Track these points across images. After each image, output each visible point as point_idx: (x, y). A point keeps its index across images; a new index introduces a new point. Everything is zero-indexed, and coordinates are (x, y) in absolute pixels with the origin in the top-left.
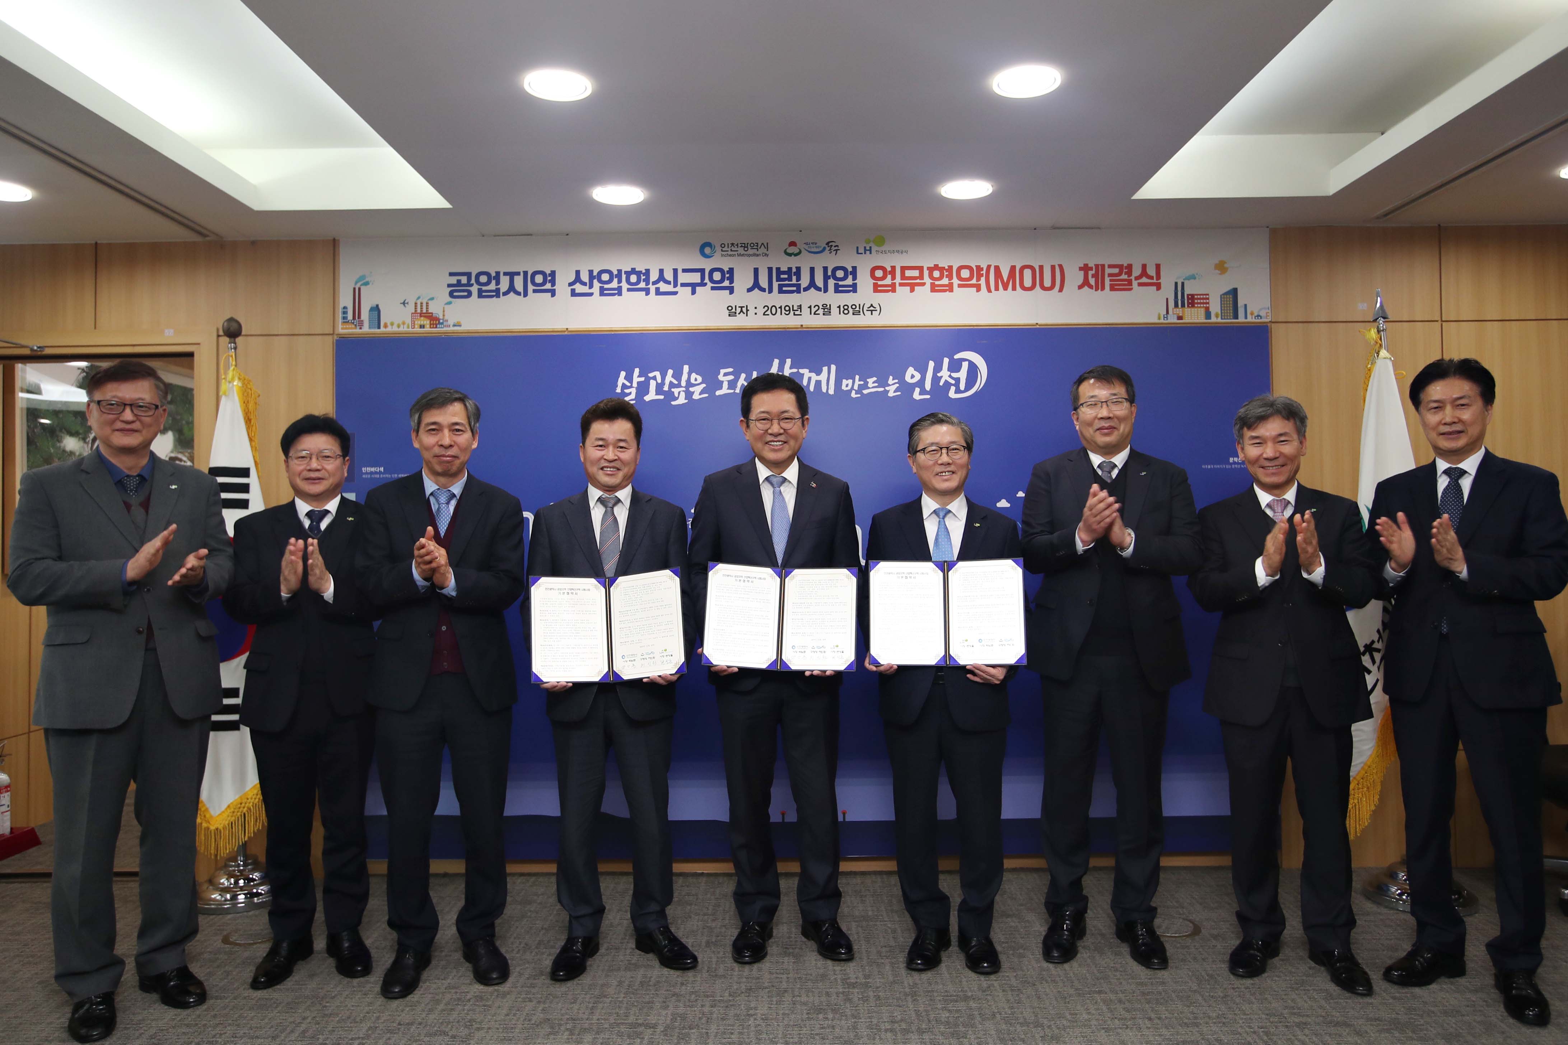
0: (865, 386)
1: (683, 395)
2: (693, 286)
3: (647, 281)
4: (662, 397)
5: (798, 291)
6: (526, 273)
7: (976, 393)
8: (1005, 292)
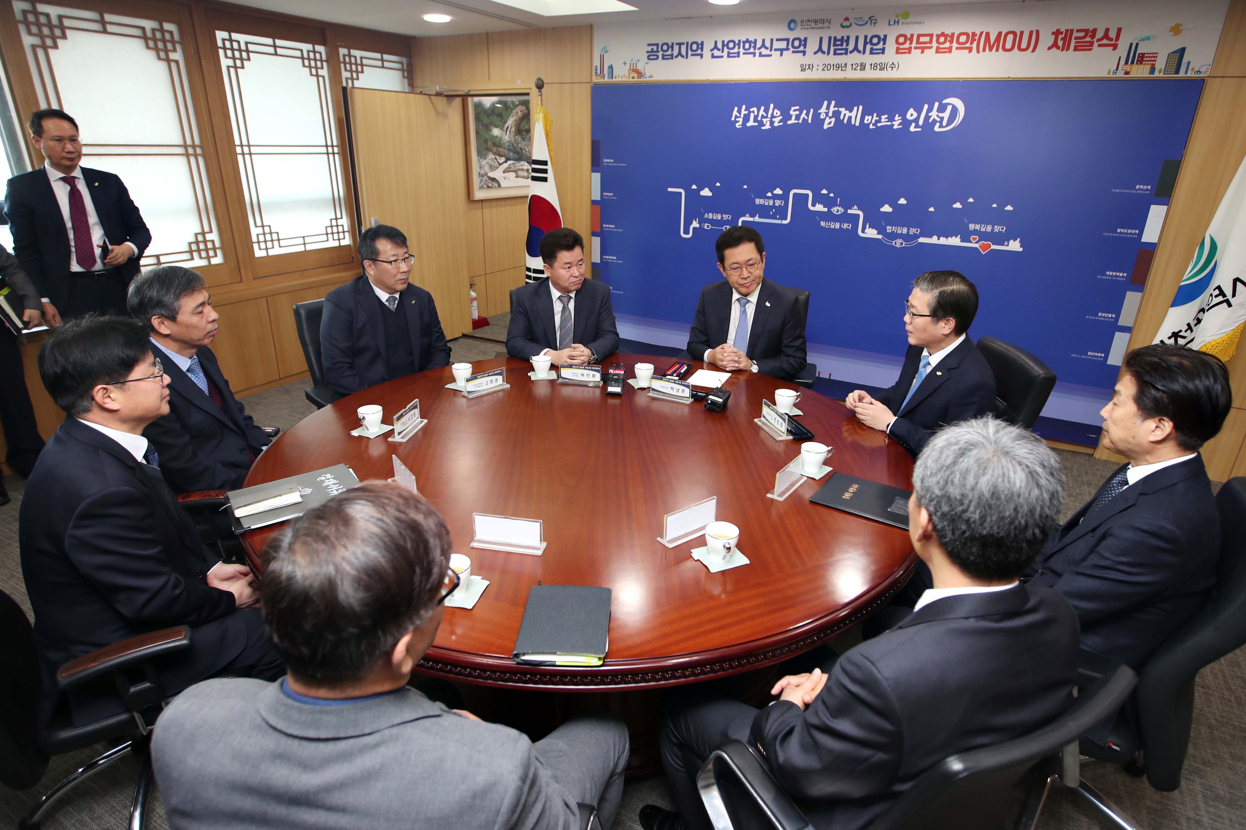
0: (879, 121)
1: (768, 123)
2: (781, 51)
3: (755, 48)
4: (756, 124)
5: (846, 54)
6: (687, 43)
7: (953, 128)
8: (990, 52)
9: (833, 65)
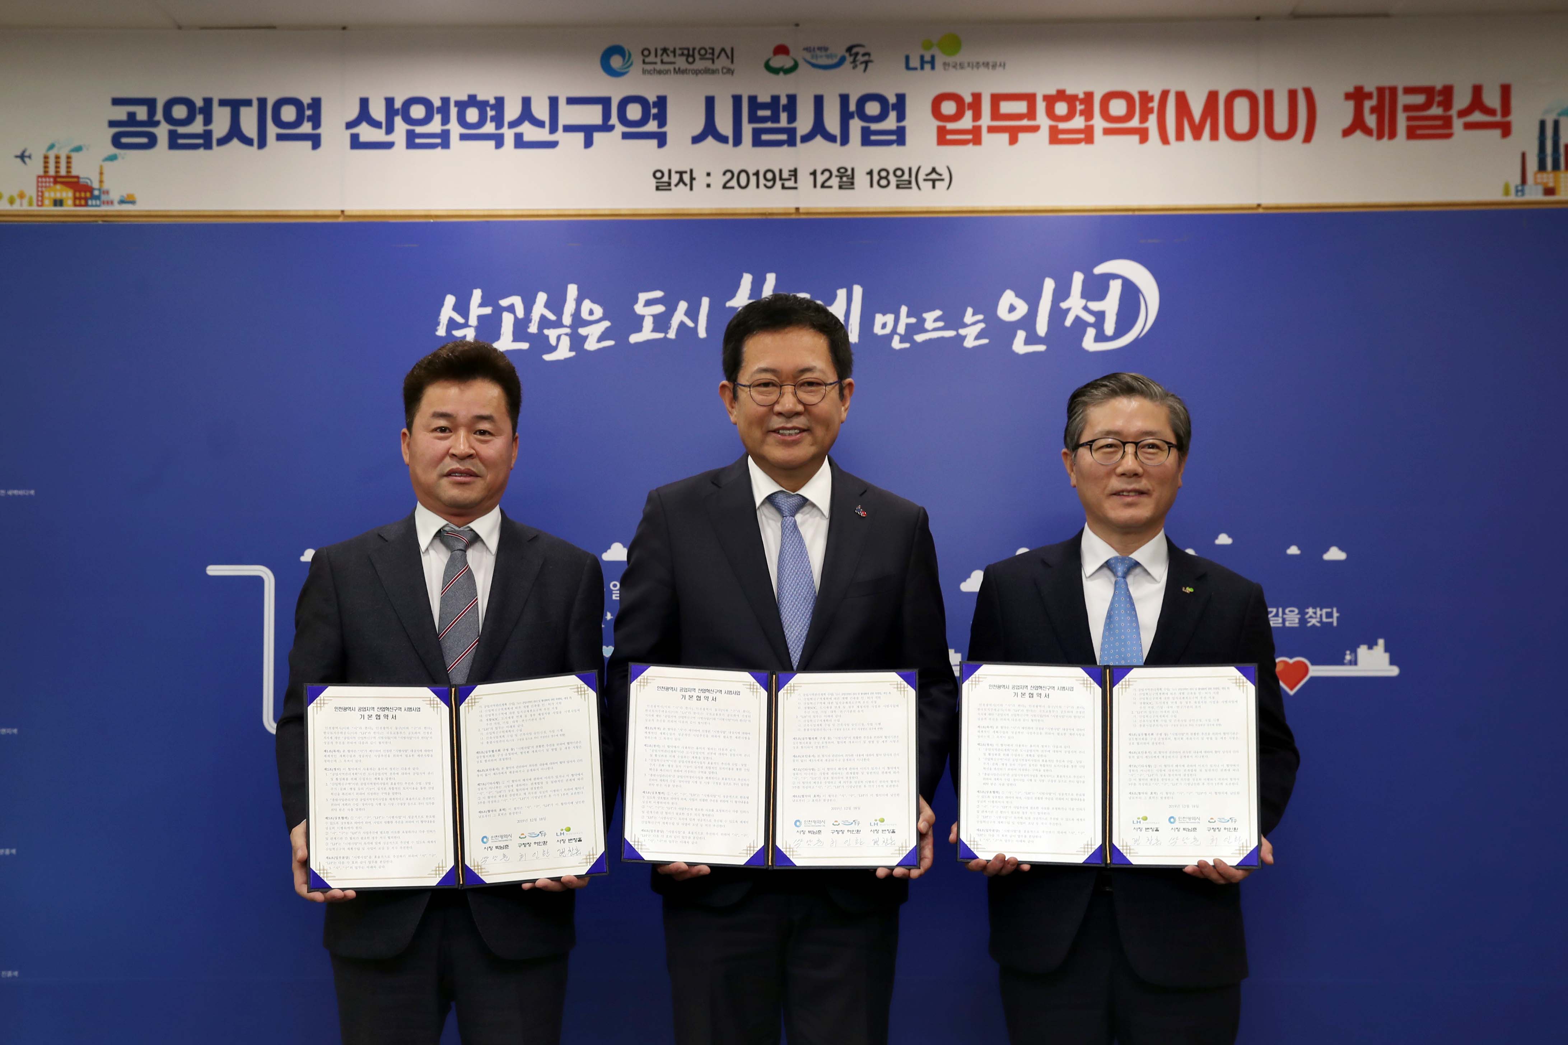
0: (919, 327)
1: (565, 342)
2: (588, 132)
3: (499, 120)
4: (525, 346)
5: (791, 142)
6: (262, 102)
7: (1136, 341)
8: (1197, 143)
9: (757, 174)
